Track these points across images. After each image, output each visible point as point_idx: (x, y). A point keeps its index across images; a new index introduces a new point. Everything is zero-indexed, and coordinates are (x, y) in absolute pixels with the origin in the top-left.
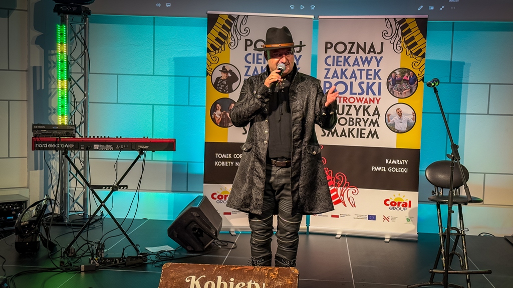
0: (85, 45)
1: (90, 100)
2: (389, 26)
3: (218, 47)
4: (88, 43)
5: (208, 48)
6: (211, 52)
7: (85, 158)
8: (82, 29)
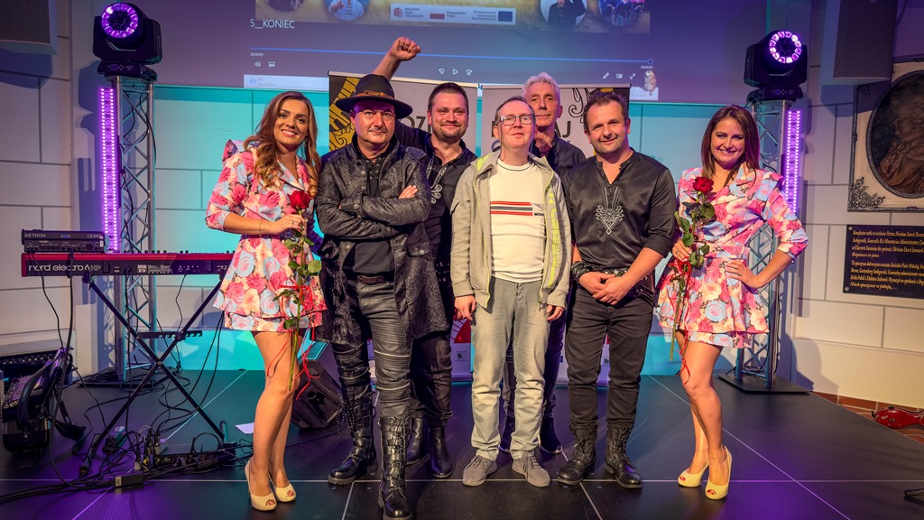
0: (148, 123)
1: (157, 204)
2: (578, 99)
3: (346, 124)
4: (153, 121)
5: (330, 125)
6: (335, 130)
7: (150, 286)
8: (143, 101)
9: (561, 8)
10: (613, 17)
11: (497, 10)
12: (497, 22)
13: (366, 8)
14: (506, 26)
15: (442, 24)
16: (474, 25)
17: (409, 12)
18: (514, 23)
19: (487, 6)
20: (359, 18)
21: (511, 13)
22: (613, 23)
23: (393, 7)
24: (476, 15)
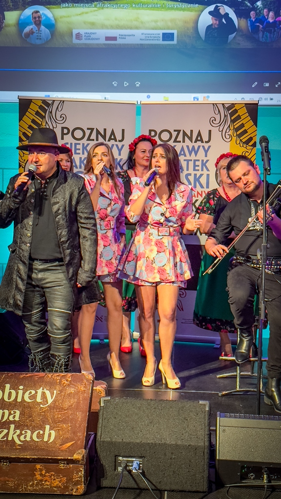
2: (217, 112)
5: (20, 137)
6: (24, 141)
9: (216, 28)
10: (261, 34)
11: (161, 32)
12: (161, 42)
13: (53, 34)
14: (169, 45)
15: (115, 45)
16: (141, 45)
17: (88, 36)
18: (175, 42)
19: (153, 29)
20: (47, 42)
21: (173, 34)
22: (261, 40)
23: (75, 32)
24: (143, 37)
